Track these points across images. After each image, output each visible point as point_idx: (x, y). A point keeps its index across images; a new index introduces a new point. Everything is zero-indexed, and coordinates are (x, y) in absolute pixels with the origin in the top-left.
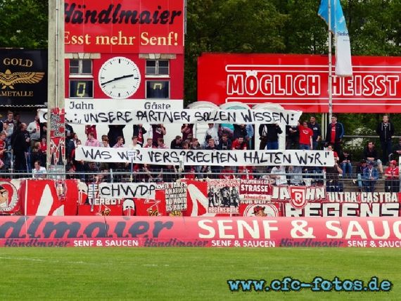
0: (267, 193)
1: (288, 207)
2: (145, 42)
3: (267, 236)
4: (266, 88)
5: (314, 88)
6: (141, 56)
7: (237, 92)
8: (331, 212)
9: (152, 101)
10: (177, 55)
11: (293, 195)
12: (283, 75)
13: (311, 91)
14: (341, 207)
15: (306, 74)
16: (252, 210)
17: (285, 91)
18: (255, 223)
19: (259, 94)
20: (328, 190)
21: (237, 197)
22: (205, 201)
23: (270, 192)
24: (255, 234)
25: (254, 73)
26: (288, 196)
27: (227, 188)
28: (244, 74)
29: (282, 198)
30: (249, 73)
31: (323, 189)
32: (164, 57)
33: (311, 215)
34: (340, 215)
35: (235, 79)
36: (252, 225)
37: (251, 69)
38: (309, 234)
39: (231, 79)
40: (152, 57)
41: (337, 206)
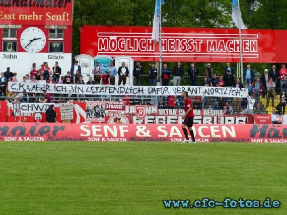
0: (122, 110)
1: (134, 118)
2: (48, 18)
3: (122, 135)
4: (122, 47)
5: (151, 46)
6: (46, 27)
7: (104, 49)
8: (161, 121)
9: (52, 54)
10: (68, 26)
11: (138, 111)
12: (132, 39)
13: (149, 49)
14: (166, 118)
15: (146, 38)
16: (112, 120)
17: (133, 49)
18: (115, 127)
19: (118, 50)
20: (159, 108)
21: (104, 112)
22: (84, 114)
23: (124, 109)
24: (115, 134)
25: (115, 38)
26: (135, 111)
27: (98, 106)
28: (109, 38)
29: (131, 112)
30: (112, 38)
31: (156, 107)
32: (60, 28)
33: (149, 123)
34: (166, 123)
35: (103, 41)
36: (112, 129)
37: (113, 35)
38: (147, 134)
39: (101, 41)
40: (53, 27)
41: (164, 118)
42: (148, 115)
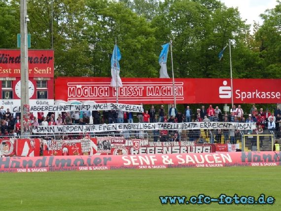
0: (123, 143)
1: (132, 149)
2: (36, 72)
4: (86, 93)
5: (106, 93)
6: (34, 79)
9: (40, 100)
10: (51, 78)
11: (134, 144)
12: (93, 87)
14: (155, 149)
17: (94, 95)
19: (82, 96)
20: (149, 141)
21: (110, 145)
22: (96, 147)
23: (124, 143)
24: (148, 162)
25: (80, 86)
26: (132, 144)
27: (105, 141)
28: (76, 87)
29: (130, 145)
30: (78, 86)
31: (147, 141)
32: (45, 79)
34: (155, 153)
35: (72, 89)
36: (145, 158)
37: (79, 84)
38: (170, 162)
39: (70, 89)
40: (39, 79)
41: (153, 148)
42: (142, 147)
